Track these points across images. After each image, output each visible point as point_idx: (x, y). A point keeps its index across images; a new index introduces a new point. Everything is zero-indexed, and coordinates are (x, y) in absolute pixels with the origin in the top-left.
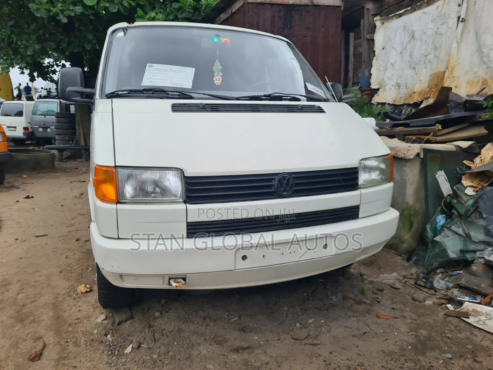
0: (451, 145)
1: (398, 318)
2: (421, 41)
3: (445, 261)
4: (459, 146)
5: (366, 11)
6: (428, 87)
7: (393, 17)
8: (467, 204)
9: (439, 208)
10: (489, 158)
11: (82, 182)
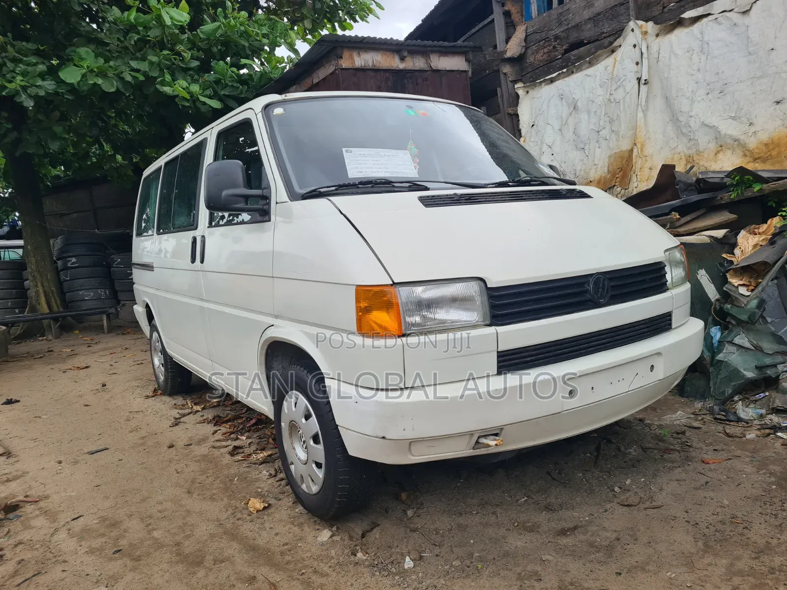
0: (701, 235)
1: (731, 459)
2: (589, 112)
3: (742, 383)
4: (713, 237)
5: (502, 77)
6: (609, 171)
7: (541, 83)
8: (749, 307)
9: (710, 319)
10: (750, 248)
11: (84, 368)
